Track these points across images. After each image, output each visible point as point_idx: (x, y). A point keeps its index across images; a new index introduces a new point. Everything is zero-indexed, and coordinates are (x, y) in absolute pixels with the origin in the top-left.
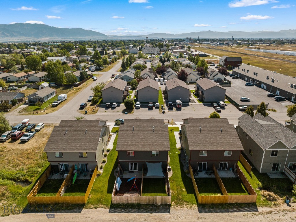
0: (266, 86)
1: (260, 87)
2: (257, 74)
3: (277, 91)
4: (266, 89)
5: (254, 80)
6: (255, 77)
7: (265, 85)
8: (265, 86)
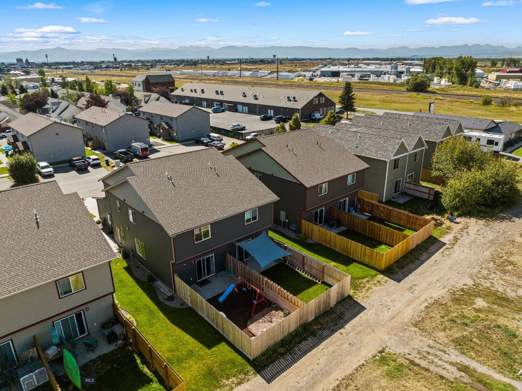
0: (247, 108)
1: (236, 111)
2: (221, 92)
3: (269, 111)
4: (248, 112)
5: (221, 102)
6: (220, 97)
7: (245, 106)
8: (244, 108)
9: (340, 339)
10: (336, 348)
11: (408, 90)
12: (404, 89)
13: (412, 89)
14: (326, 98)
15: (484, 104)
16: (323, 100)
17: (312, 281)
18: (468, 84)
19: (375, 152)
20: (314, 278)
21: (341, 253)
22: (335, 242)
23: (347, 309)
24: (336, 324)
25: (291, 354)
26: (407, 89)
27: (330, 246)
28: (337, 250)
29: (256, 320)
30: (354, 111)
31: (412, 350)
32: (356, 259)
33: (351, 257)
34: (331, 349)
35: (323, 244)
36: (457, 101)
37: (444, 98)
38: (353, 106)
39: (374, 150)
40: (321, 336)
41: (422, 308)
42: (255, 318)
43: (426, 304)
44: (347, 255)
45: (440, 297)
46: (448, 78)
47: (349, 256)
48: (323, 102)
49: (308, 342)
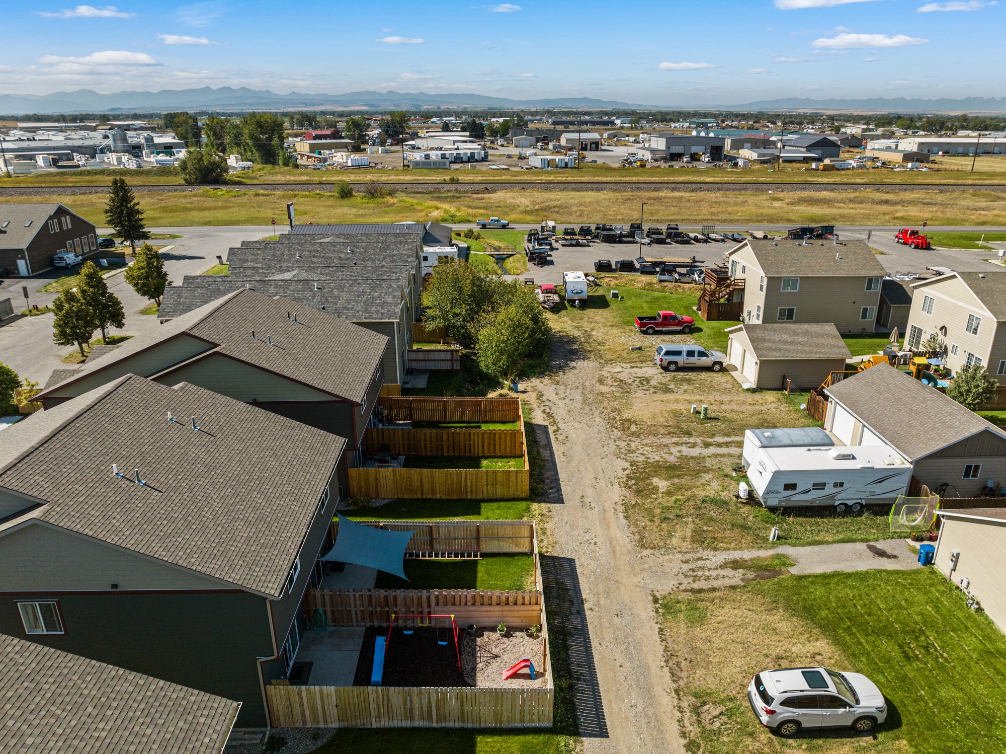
9: (600, 618)
10: (611, 631)
11: (189, 183)
12: (180, 180)
13: (196, 179)
14: (73, 217)
15: (342, 197)
16: (67, 223)
17: (464, 561)
18: (280, 162)
19: (366, 311)
20: (462, 555)
21: (447, 500)
22: (433, 484)
23: (556, 573)
24: (572, 602)
25: (578, 679)
26: (186, 180)
27: (422, 494)
28: (438, 496)
29: (474, 669)
30: (145, 236)
31: (677, 578)
32: (480, 496)
33: (469, 497)
34: (608, 636)
35: (406, 496)
36: (296, 196)
37: (270, 192)
38: (142, 226)
39: (360, 307)
40: (576, 629)
41: (624, 521)
42: (468, 668)
43: (621, 515)
44: (459, 497)
45: (622, 498)
46: (238, 153)
47: (464, 497)
48: (70, 227)
49: (574, 648)
